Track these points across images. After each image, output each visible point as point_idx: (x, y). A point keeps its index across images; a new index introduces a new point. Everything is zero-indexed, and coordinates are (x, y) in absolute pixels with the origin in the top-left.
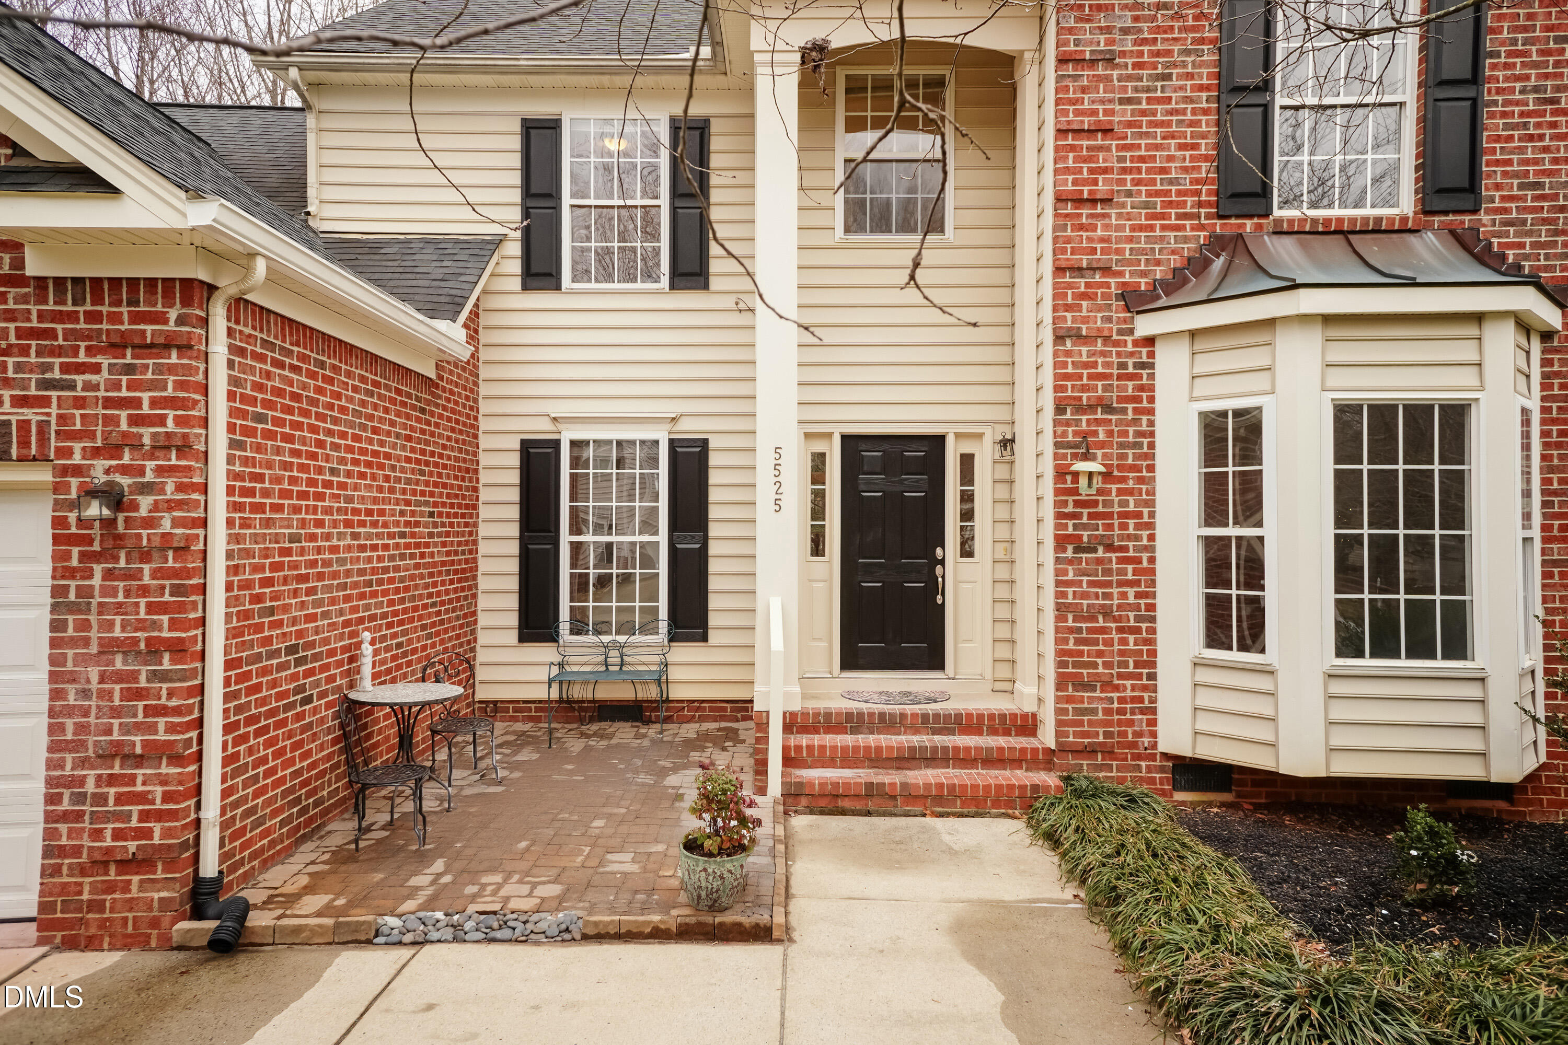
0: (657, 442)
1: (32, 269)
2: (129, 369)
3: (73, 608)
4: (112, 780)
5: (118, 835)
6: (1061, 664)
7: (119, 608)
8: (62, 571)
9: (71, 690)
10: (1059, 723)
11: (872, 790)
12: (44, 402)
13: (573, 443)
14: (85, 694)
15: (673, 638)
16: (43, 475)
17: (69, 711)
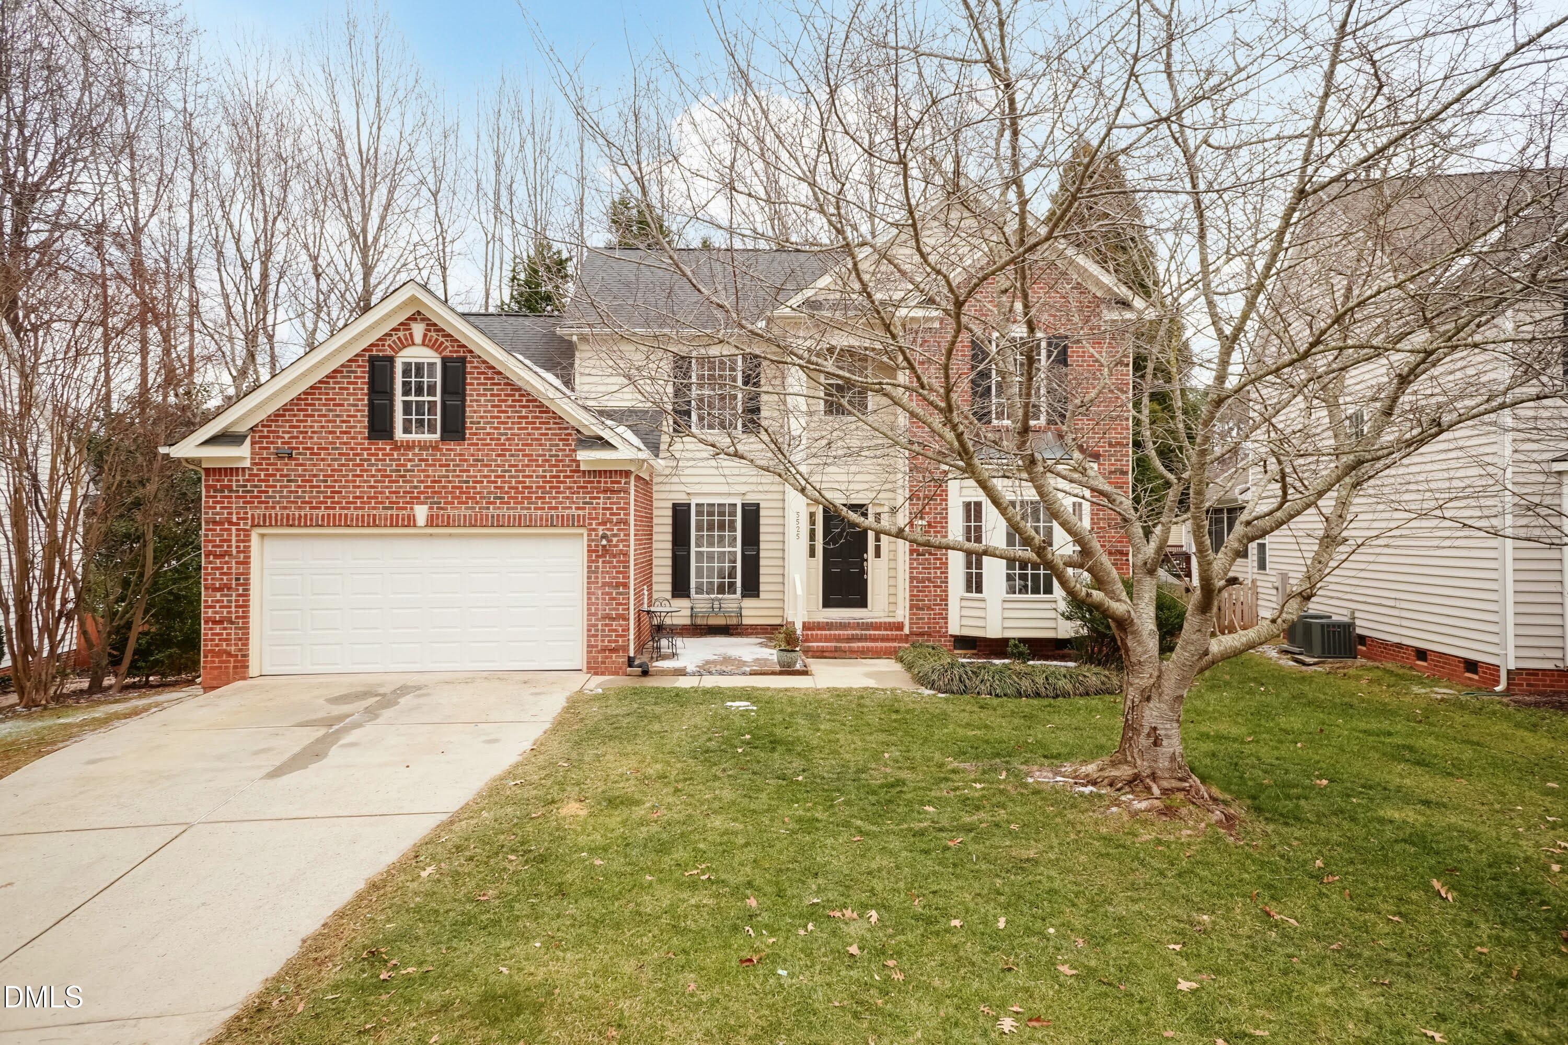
0: (735, 505)
1: (582, 468)
2: (609, 498)
3: (594, 572)
4: (606, 625)
5: (609, 641)
6: (911, 600)
7: (607, 572)
8: (590, 561)
9: (593, 597)
10: (911, 624)
11: (837, 650)
12: (584, 508)
13: (697, 505)
14: (597, 599)
15: (743, 596)
16: (584, 531)
17: (593, 604)
